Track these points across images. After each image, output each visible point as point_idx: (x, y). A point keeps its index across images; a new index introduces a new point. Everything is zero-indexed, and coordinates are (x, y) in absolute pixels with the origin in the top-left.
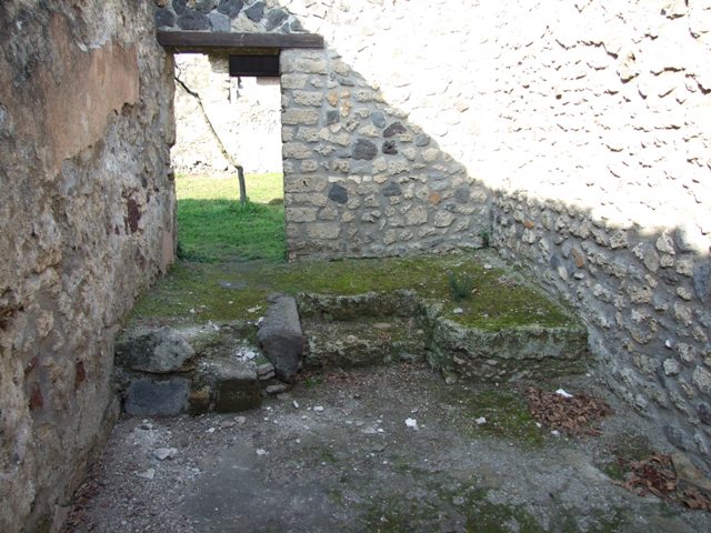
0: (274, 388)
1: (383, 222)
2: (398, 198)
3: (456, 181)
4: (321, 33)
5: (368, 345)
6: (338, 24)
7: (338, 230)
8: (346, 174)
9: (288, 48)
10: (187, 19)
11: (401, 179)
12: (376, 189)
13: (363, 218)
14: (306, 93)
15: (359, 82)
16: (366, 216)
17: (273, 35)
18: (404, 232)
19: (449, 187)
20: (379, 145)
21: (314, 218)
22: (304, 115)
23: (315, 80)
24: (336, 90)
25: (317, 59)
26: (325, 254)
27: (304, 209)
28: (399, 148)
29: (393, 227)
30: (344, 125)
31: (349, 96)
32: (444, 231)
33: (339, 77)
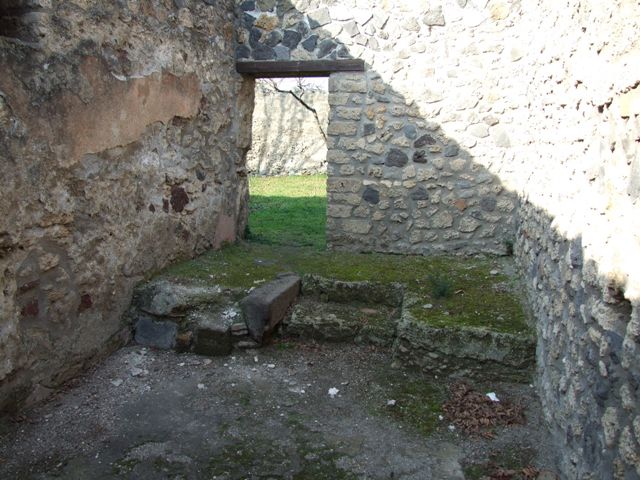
0: (244, 343)
1: (410, 223)
2: (424, 202)
3: (483, 190)
4: (362, 58)
5: (341, 324)
6: (378, 50)
7: (369, 226)
8: (379, 178)
9: (335, 71)
10: (259, 51)
11: (428, 186)
12: (405, 193)
13: (392, 218)
14: (348, 109)
15: (394, 99)
16: (395, 216)
17: (323, 61)
18: (429, 234)
19: (474, 196)
20: (410, 155)
21: (349, 215)
22: (345, 127)
23: (356, 98)
24: (372, 107)
25: (359, 80)
26: (356, 247)
27: (340, 206)
28: (428, 157)
29: (419, 228)
30: (379, 137)
31: (385, 111)
32: (468, 236)
33: (377, 95)
